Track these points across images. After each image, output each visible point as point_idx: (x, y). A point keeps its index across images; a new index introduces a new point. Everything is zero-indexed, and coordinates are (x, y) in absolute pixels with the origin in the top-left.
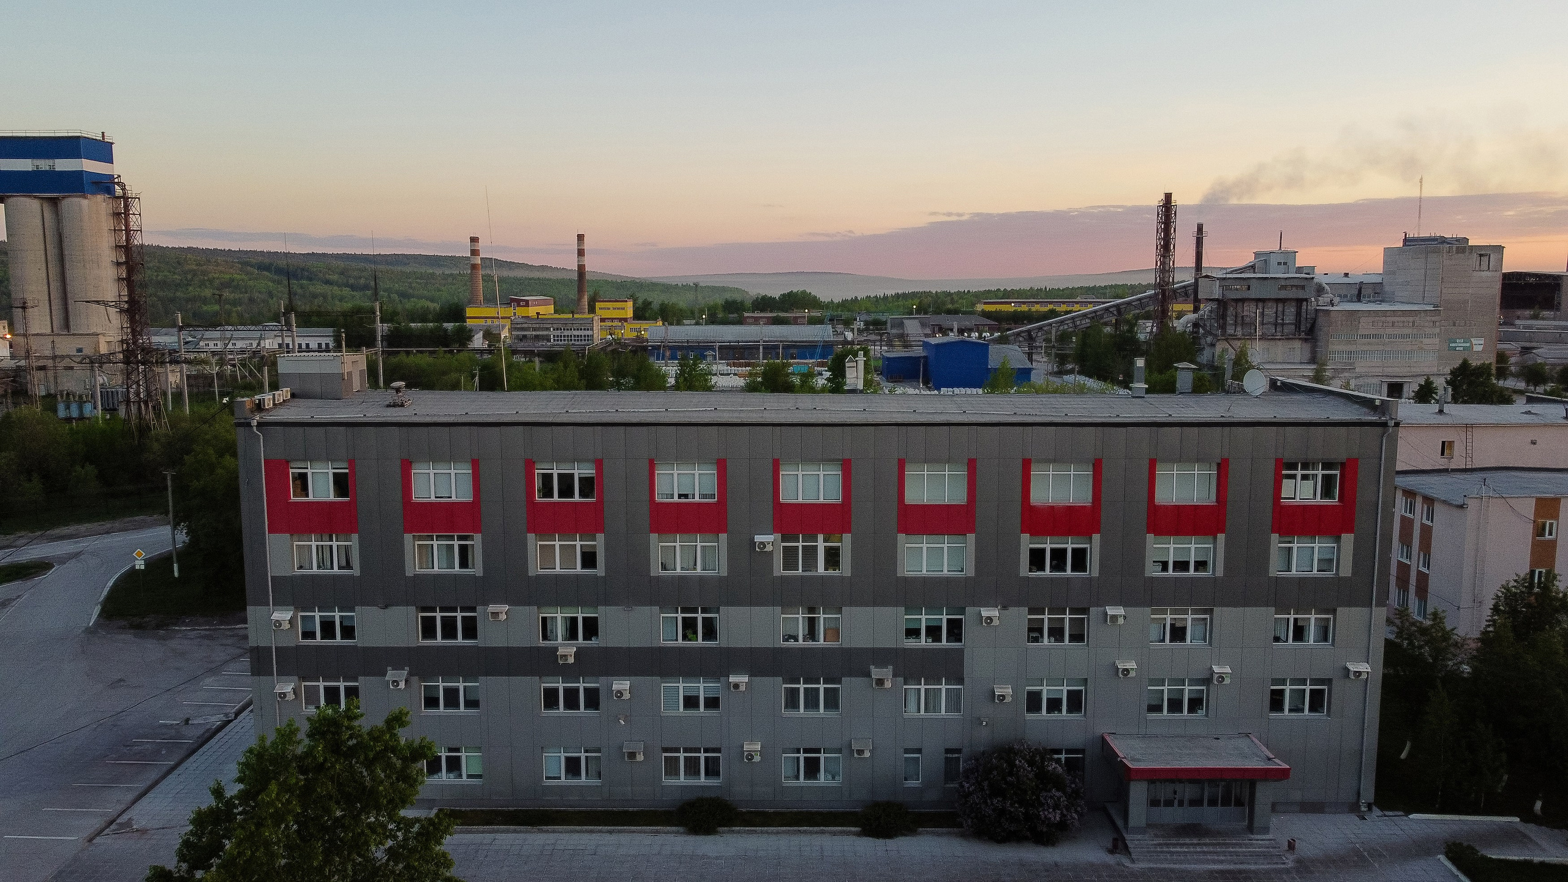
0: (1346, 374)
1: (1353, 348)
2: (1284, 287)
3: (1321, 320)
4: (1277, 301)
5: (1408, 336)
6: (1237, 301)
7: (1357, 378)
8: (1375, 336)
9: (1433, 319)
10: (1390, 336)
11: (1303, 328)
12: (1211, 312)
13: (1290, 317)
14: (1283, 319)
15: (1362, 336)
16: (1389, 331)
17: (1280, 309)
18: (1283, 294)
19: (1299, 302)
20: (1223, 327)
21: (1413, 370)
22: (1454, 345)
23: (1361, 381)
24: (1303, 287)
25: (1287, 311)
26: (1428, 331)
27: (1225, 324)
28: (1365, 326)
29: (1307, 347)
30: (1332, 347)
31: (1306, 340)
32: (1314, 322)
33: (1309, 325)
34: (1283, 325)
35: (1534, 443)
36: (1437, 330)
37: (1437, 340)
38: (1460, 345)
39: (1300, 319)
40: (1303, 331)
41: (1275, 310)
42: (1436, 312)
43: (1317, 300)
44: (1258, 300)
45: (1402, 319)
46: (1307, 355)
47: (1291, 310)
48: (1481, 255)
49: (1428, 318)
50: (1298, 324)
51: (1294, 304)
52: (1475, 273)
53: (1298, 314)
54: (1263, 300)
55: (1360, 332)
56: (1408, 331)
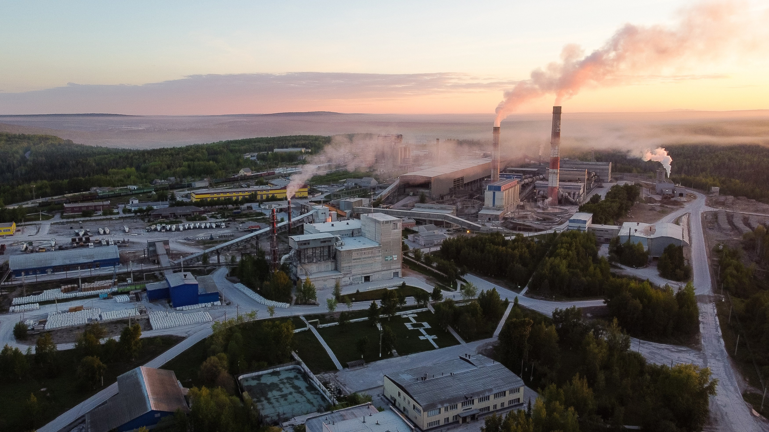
0: (349, 275)
1: (350, 264)
2: (322, 242)
3: (338, 253)
4: (320, 247)
5: (370, 257)
6: (304, 249)
7: (352, 276)
8: (358, 259)
9: (379, 249)
10: (364, 258)
11: (331, 256)
12: (294, 254)
13: (326, 253)
14: (323, 254)
15: (354, 259)
16: (363, 256)
17: (322, 249)
18: (323, 245)
19: (329, 247)
20: (300, 260)
21: (373, 270)
22: (387, 259)
23: (354, 277)
24: (330, 241)
25: (324, 251)
26: (377, 254)
27: (300, 258)
28: (355, 255)
29: (333, 264)
30: (343, 265)
31: (333, 261)
32: (336, 254)
33: (333, 255)
34: (323, 256)
36: (380, 254)
37: (381, 258)
38: (389, 258)
39: (330, 253)
40: (331, 258)
41: (320, 250)
42: (380, 247)
43: (336, 244)
44: (313, 248)
45: (369, 251)
46: (333, 268)
47: (326, 249)
49: (377, 250)
50: (329, 256)
51: (327, 247)
52: (392, 231)
53: (329, 251)
54: (315, 248)
55: (353, 258)
56: (370, 255)
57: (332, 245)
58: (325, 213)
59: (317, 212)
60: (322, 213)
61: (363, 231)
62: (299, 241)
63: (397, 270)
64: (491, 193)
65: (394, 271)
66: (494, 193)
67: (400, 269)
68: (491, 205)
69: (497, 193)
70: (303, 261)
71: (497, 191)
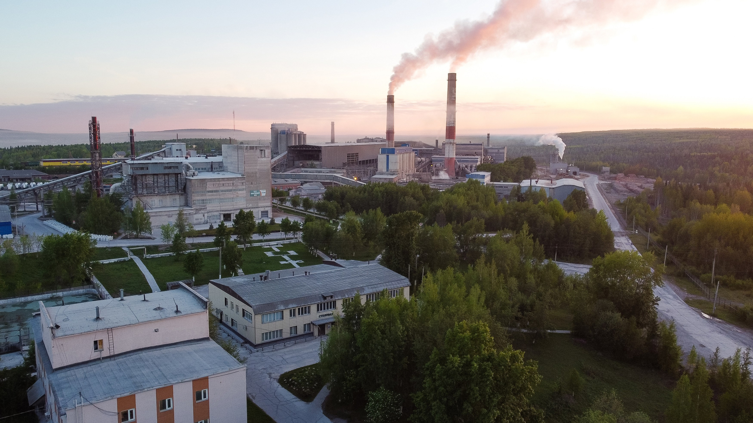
0: (203, 211)
1: (204, 198)
2: (166, 168)
3: (188, 183)
4: (165, 174)
5: (230, 191)
6: (142, 175)
7: (208, 213)
8: (215, 191)
9: (242, 181)
10: (222, 191)
11: (180, 188)
12: (128, 181)
13: (172, 183)
14: (168, 184)
15: (209, 192)
16: (222, 188)
17: (167, 179)
18: (167, 171)
19: (177, 175)
20: (136, 189)
21: (235, 207)
22: (253, 194)
23: (210, 214)
24: (177, 167)
25: (170, 180)
26: (240, 187)
27: (136, 188)
28: (210, 187)
29: (183, 198)
30: (195, 198)
31: (182, 194)
32: (186, 184)
33: (183, 187)
34: (169, 187)
35: (156, 331)
36: (244, 187)
37: (244, 192)
38: (255, 193)
39: (178, 184)
40: (180, 190)
41: (164, 179)
42: (243, 178)
43: (186, 173)
44: (154, 175)
45: (228, 182)
46: (183, 203)
47: (173, 178)
48: (261, 150)
49: (240, 181)
50: (176, 187)
51: (174, 176)
52: (259, 159)
53: (177, 181)
54: (157, 175)
55: (207, 190)
56: (231, 188)
57: (180, 174)
58: (180, 150)
59: (170, 148)
60: (177, 150)
61: (225, 165)
62: (133, 164)
63: (266, 209)
64: (384, 156)
65: (262, 209)
66: (388, 157)
67: (270, 208)
68: (385, 170)
69: (391, 156)
70: (140, 192)
71: (390, 154)
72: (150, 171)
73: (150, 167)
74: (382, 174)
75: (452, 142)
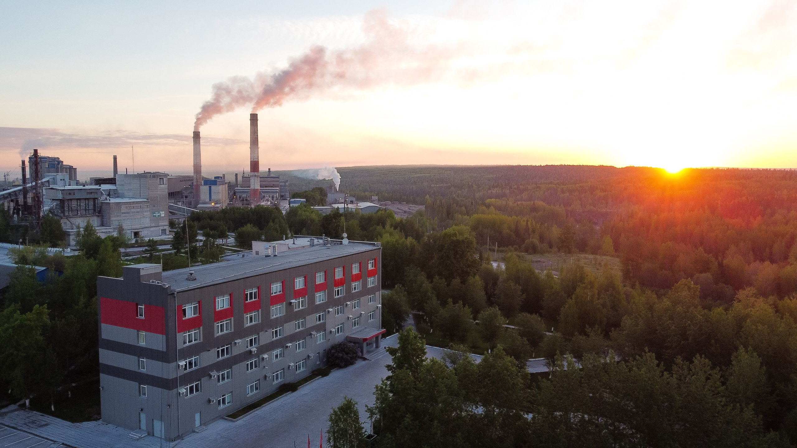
1: (121, 218)
2: (88, 193)
3: (104, 207)
4: (85, 199)
5: (139, 212)
6: (69, 200)
8: (127, 213)
9: (147, 204)
10: (133, 213)
12: (57, 205)
13: (91, 207)
14: (88, 207)
15: (123, 213)
16: (132, 210)
17: (87, 203)
18: (88, 196)
19: (94, 199)
20: (63, 212)
21: (142, 226)
22: (155, 215)
23: (124, 232)
24: (97, 193)
25: (90, 203)
26: (146, 209)
28: (124, 209)
29: (99, 219)
30: (112, 219)
31: (98, 216)
32: (101, 209)
33: (99, 210)
34: (89, 210)
36: (149, 209)
37: (149, 213)
38: (157, 214)
39: (95, 207)
40: (97, 212)
41: (85, 203)
42: (148, 202)
43: (101, 198)
44: (77, 199)
45: (137, 205)
46: (100, 223)
47: (91, 203)
48: (160, 179)
49: (145, 204)
50: (95, 210)
51: (92, 200)
52: (159, 186)
53: (94, 205)
54: (80, 199)
55: (122, 212)
56: (139, 210)
57: (97, 198)
62: (64, 190)
63: (165, 227)
64: (207, 187)
65: (162, 228)
66: (210, 188)
67: (168, 227)
68: (208, 200)
69: (213, 187)
70: (67, 214)
71: (213, 185)
72: (77, 196)
73: (76, 192)
74: (205, 203)
75: (257, 175)
